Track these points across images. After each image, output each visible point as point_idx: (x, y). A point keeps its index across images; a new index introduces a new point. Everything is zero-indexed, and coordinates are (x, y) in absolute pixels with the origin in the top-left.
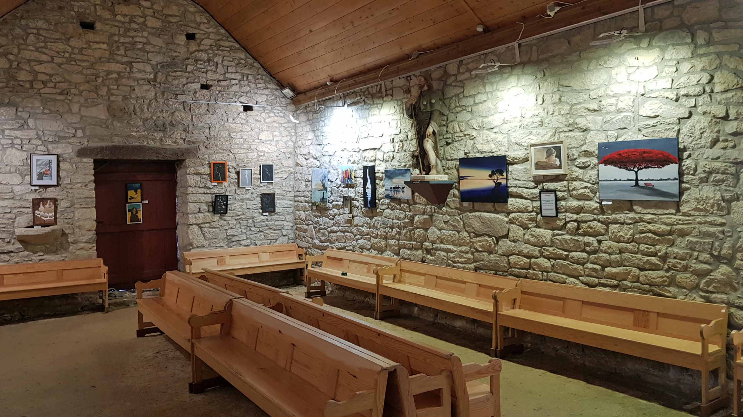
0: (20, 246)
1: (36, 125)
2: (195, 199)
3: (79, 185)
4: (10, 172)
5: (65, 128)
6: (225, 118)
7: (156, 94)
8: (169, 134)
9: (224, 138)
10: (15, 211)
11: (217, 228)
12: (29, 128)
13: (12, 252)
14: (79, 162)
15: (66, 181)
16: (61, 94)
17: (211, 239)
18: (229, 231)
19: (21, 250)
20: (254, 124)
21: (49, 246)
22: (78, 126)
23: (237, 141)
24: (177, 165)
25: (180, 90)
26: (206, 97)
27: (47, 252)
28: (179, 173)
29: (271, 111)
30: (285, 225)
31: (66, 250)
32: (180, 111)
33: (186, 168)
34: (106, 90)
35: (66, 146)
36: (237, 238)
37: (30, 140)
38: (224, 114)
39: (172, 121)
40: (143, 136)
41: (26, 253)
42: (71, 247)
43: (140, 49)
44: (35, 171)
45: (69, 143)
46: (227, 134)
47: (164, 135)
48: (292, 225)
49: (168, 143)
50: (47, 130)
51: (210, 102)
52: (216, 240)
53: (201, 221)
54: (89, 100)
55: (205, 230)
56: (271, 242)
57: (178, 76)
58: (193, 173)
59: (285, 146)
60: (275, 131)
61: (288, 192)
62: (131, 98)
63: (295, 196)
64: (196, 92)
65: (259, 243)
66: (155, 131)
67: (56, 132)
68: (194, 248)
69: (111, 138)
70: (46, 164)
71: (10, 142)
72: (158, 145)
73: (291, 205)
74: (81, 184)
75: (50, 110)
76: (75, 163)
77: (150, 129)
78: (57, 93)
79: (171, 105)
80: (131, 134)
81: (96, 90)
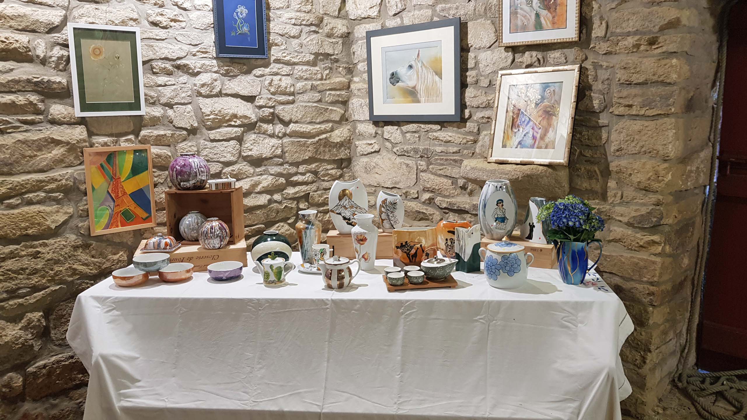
74: (637, 38)
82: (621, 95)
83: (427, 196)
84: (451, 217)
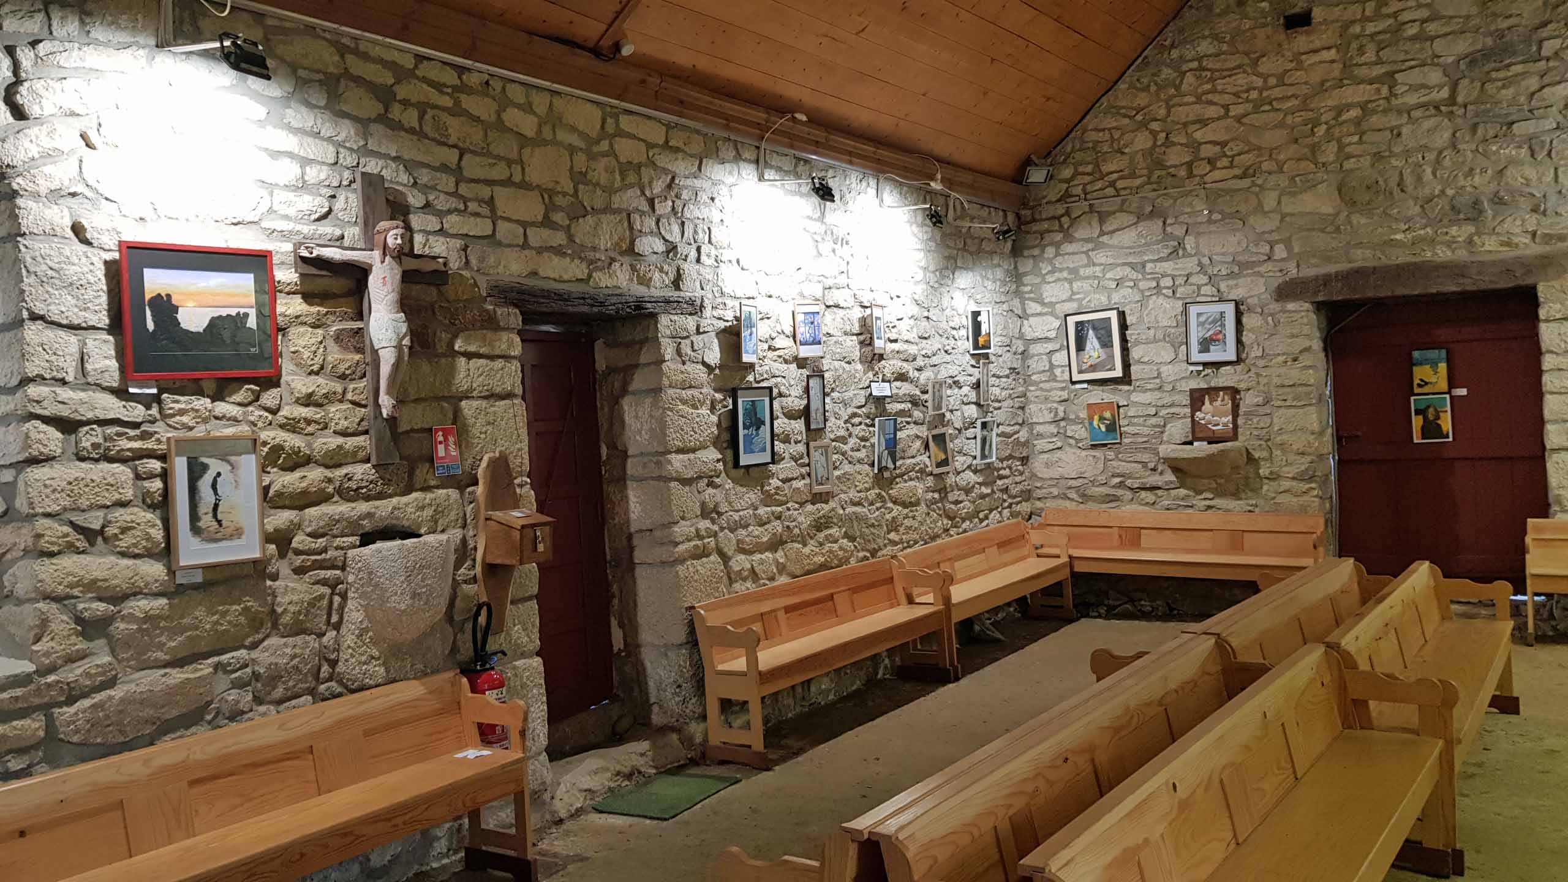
0: (1173, 478)
1: (1198, 246)
3: (1281, 359)
4: (1155, 341)
5: (1251, 245)
7: (1454, 135)
8: (1490, 224)
10: (1163, 412)
12: (1187, 255)
13: (1159, 488)
14: (1279, 312)
15: (1256, 352)
16: (1243, 176)
19: (1173, 486)
21: (1222, 481)
22: (1276, 236)
25: (1519, 111)
27: (1220, 493)
31: (1256, 491)
32: (1521, 163)
34: (1336, 149)
35: (1252, 281)
37: (1188, 276)
39: (1497, 192)
40: (1422, 239)
41: (1183, 492)
42: (1265, 488)
43: (1413, 38)
44: (1195, 335)
45: (1260, 274)
47: (1477, 228)
49: (1487, 248)
50: (1217, 254)
54: (1298, 179)
57: (1516, 75)
58: (1558, 316)
62: (1392, 155)
66: (1453, 222)
67: (1234, 255)
69: (1347, 254)
70: (1214, 322)
71: (1154, 284)
72: (1462, 255)
74: (1285, 357)
75: (1221, 212)
76: (1271, 315)
77: (1441, 221)
78: (1235, 177)
79: (1497, 151)
80: (1392, 237)
81: (1313, 153)
83: (1117, 480)
84: (1143, 494)
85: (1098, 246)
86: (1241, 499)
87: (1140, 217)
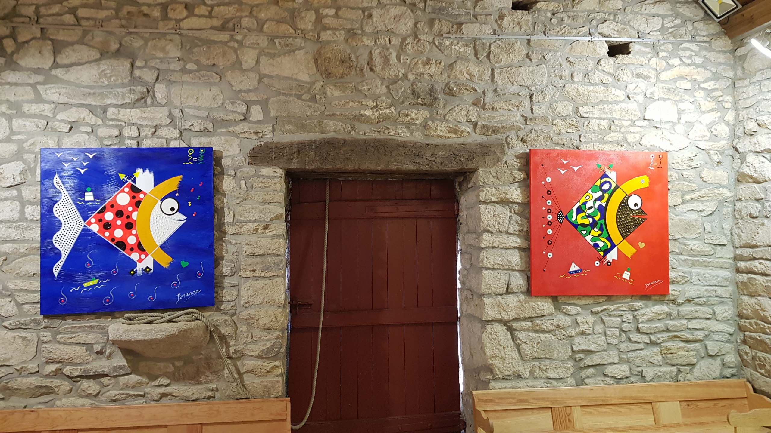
0: (123, 362)
1: (168, 96)
2: (499, 260)
3: (251, 226)
5: (227, 102)
6: (567, 73)
7: (415, 24)
8: (442, 112)
9: (563, 118)
11: (549, 332)
12: (155, 104)
13: (106, 375)
14: (253, 176)
16: (223, 28)
17: (535, 359)
18: (577, 340)
19: (122, 372)
20: (634, 85)
21: (181, 363)
22: (253, 97)
23: (594, 123)
24: (460, 184)
25: (467, 14)
26: (524, 27)
27: (177, 377)
28: (464, 201)
29: (673, 54)
30: (714, 329)
31: (216, 372)
32: (467, 60)
33: (477, 188)
34: (314, 18)
36: (596, 359)
37: (156, 128)
38: (565, 64)
39: (448, 83)
40: (387, 118)
41: (134, 378)
45: (233, 134)
46: (570, 108)
47: (431, 115)
48: (731, 330)
49: (439, 132)
50: (190, 107)
51: (532, 38)
52: (547, 362)
53: (512, 315)
54: (277, 41)
55: (522, 335)
56: (679, 371)
58: (494, 199)
59: (708, 134)
60: (682, 101)
61: (719, 248)
63: (736, 258)
64: (501, 17)
65: (649, 373)
66: (413, 105)
67: (210, 110)
68: (495, 379)
69: (320, 124)
71: (116, 132)
72: (418, 137)
73: (726, 279)
74: (256, 224)
75: (197, 62)
76: (244, 178)
77: (403, 102)
78: (213, 28)
79: (449, 47)
80: (362, 112)
81: (293, 17)
82: (247, 263)
83: (53, 367)
84: (85, 384)
85: (49, 80)
86: (200, 383)
87: (104, 54)
